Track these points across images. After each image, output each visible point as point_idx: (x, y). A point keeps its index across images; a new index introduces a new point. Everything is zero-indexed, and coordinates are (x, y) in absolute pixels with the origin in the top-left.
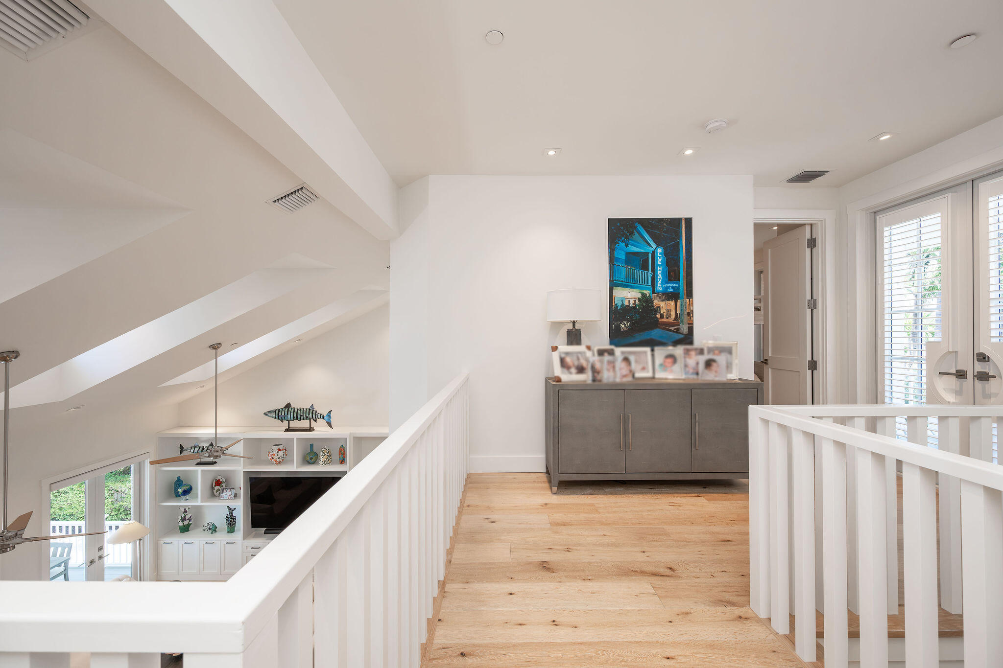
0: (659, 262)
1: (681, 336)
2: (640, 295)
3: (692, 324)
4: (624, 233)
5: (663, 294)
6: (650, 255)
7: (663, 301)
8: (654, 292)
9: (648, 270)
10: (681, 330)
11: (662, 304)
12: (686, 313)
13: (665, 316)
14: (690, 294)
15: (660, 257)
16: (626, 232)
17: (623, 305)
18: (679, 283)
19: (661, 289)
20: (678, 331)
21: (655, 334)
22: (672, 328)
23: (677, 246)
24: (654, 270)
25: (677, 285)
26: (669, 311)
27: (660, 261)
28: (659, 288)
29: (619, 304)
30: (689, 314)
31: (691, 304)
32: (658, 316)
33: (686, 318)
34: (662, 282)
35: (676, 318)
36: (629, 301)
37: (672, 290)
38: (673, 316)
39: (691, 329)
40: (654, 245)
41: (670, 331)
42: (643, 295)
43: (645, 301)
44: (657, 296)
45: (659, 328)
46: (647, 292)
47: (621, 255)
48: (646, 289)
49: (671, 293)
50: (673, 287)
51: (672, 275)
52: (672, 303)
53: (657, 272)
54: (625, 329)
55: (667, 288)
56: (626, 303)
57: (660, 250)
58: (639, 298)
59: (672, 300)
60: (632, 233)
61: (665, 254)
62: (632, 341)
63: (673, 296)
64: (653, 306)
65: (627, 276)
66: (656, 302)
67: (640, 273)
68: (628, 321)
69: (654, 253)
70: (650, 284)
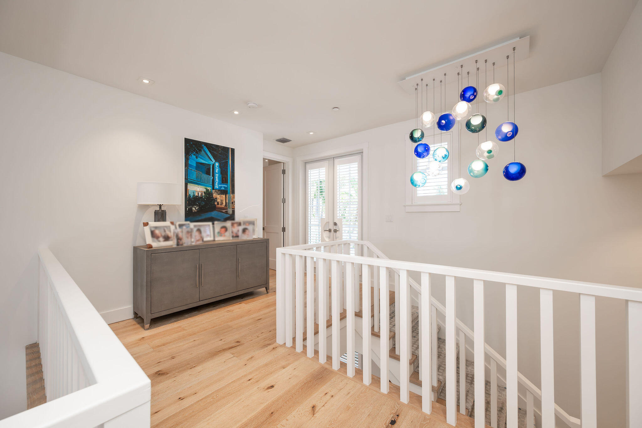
0: (217, 172)
1: (228, 216)
2: (205, 190)
3: (234, 209)
4: (195, 150)
5: (219, 190)
6: (211, 166)
7: (219, 194)
8: (213, 189)
9: (210, 175)
10: (229, 212)
11: (218, 196)
12: (231, 202)
13: (220, 204)
14: (233, 192)
15: (217, 168)
16: (197, 149)
17: (194, 195)
18: (227, 185)
19: (218, 188)
20: (227, 213)
21: (214, 214)
22: (223, 211)
23: (227, 163)
24: (213, 176)
25: (226, 186)
26: (222, 201)
27: (217, 170)
28: (217, 186)
29: (192, 195)
30: (232, 203)
31: (234, 197)
32: (216, 203)
33: (231, 205)
34: (218, 183)
35: (226, 205)
36: (198, 193)
37: (224, 189)
38: (224, 204)
39: (233, 212)
40: (214, 161)
41: (223, 212)
42: (207, 190)
43: (208, 193)
44: (216, 191)
45: (216, 211)
46: (210, 189)
47: (193, 162)
48: (209, 186)
49: (223, 190)
50: (224, 187)
51: (224, 180)
52: (224, 196)
53: (215, 177)
54: (196, 211)
55: (221, 187)
56: (196, 194)
57: (217, 164)
58: (204, 192)
59: (224, 194)
60: (200, 150)
61: (220, 167)
62: (200, 218)
63: (224, 192)
64: (213, 197)
65: (197, 177)
66: (215, 195)
67: (205, 176)
68: (197, 206)
69: (213, 165)
70: (211, 184)
